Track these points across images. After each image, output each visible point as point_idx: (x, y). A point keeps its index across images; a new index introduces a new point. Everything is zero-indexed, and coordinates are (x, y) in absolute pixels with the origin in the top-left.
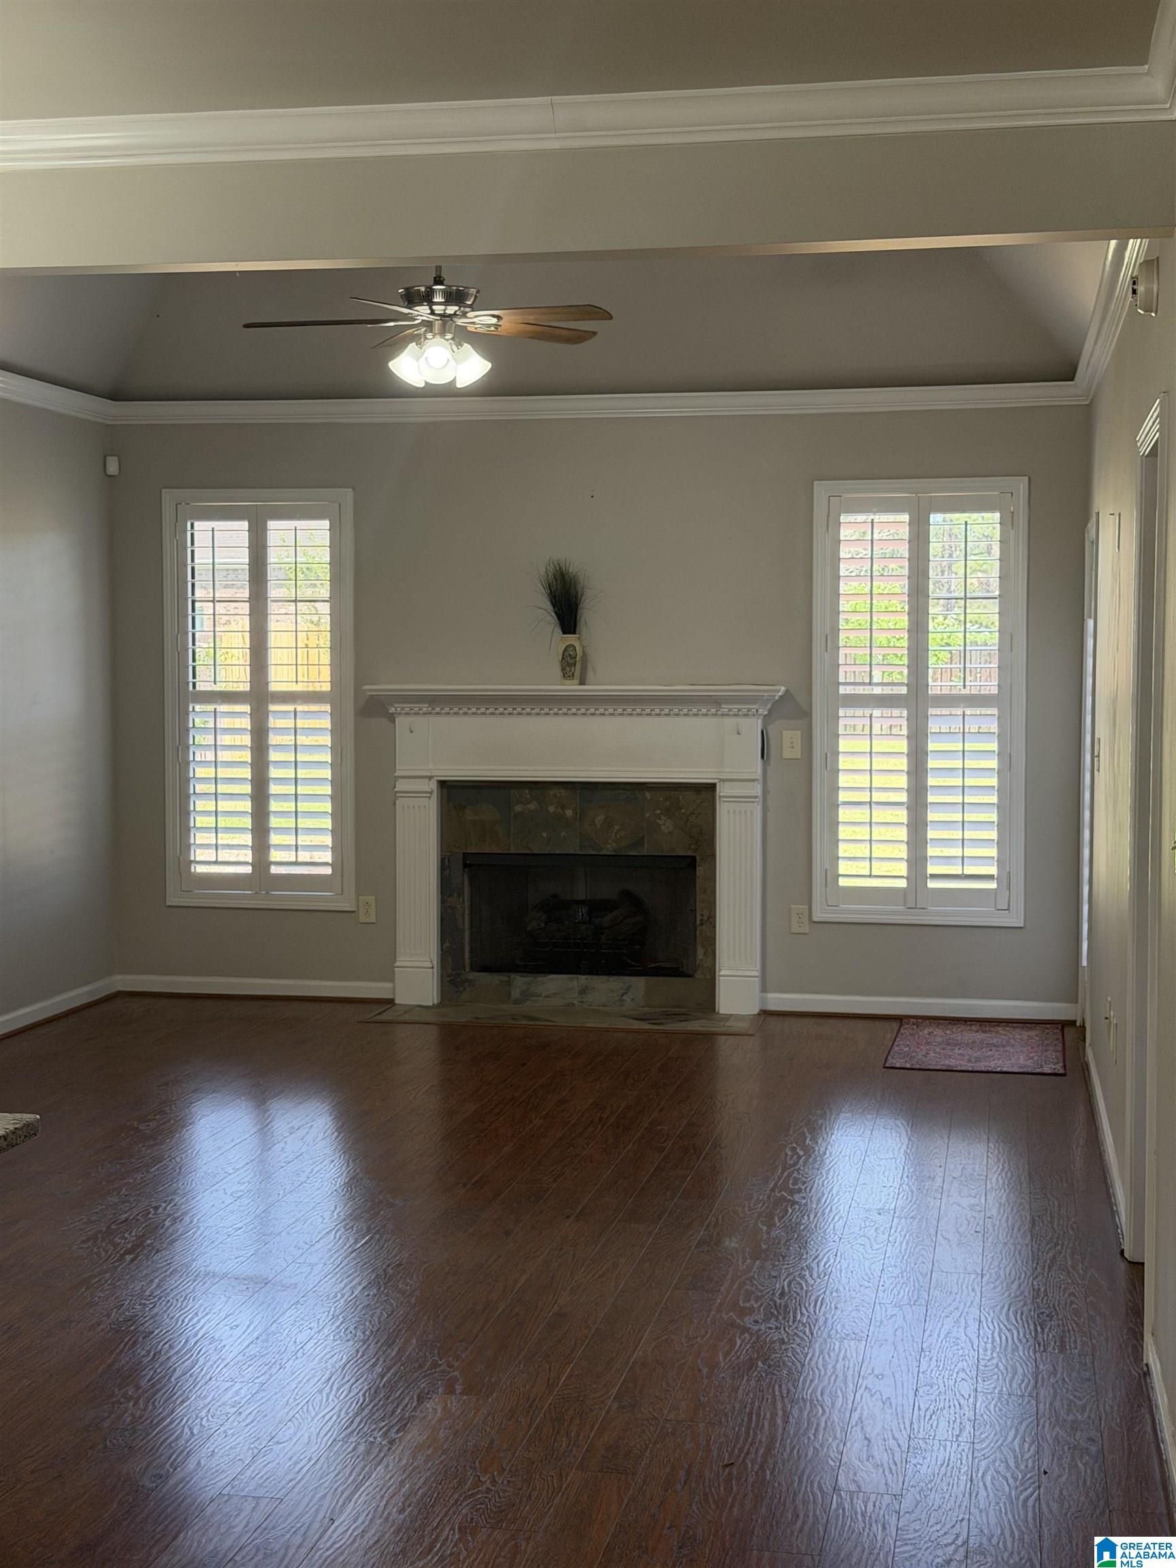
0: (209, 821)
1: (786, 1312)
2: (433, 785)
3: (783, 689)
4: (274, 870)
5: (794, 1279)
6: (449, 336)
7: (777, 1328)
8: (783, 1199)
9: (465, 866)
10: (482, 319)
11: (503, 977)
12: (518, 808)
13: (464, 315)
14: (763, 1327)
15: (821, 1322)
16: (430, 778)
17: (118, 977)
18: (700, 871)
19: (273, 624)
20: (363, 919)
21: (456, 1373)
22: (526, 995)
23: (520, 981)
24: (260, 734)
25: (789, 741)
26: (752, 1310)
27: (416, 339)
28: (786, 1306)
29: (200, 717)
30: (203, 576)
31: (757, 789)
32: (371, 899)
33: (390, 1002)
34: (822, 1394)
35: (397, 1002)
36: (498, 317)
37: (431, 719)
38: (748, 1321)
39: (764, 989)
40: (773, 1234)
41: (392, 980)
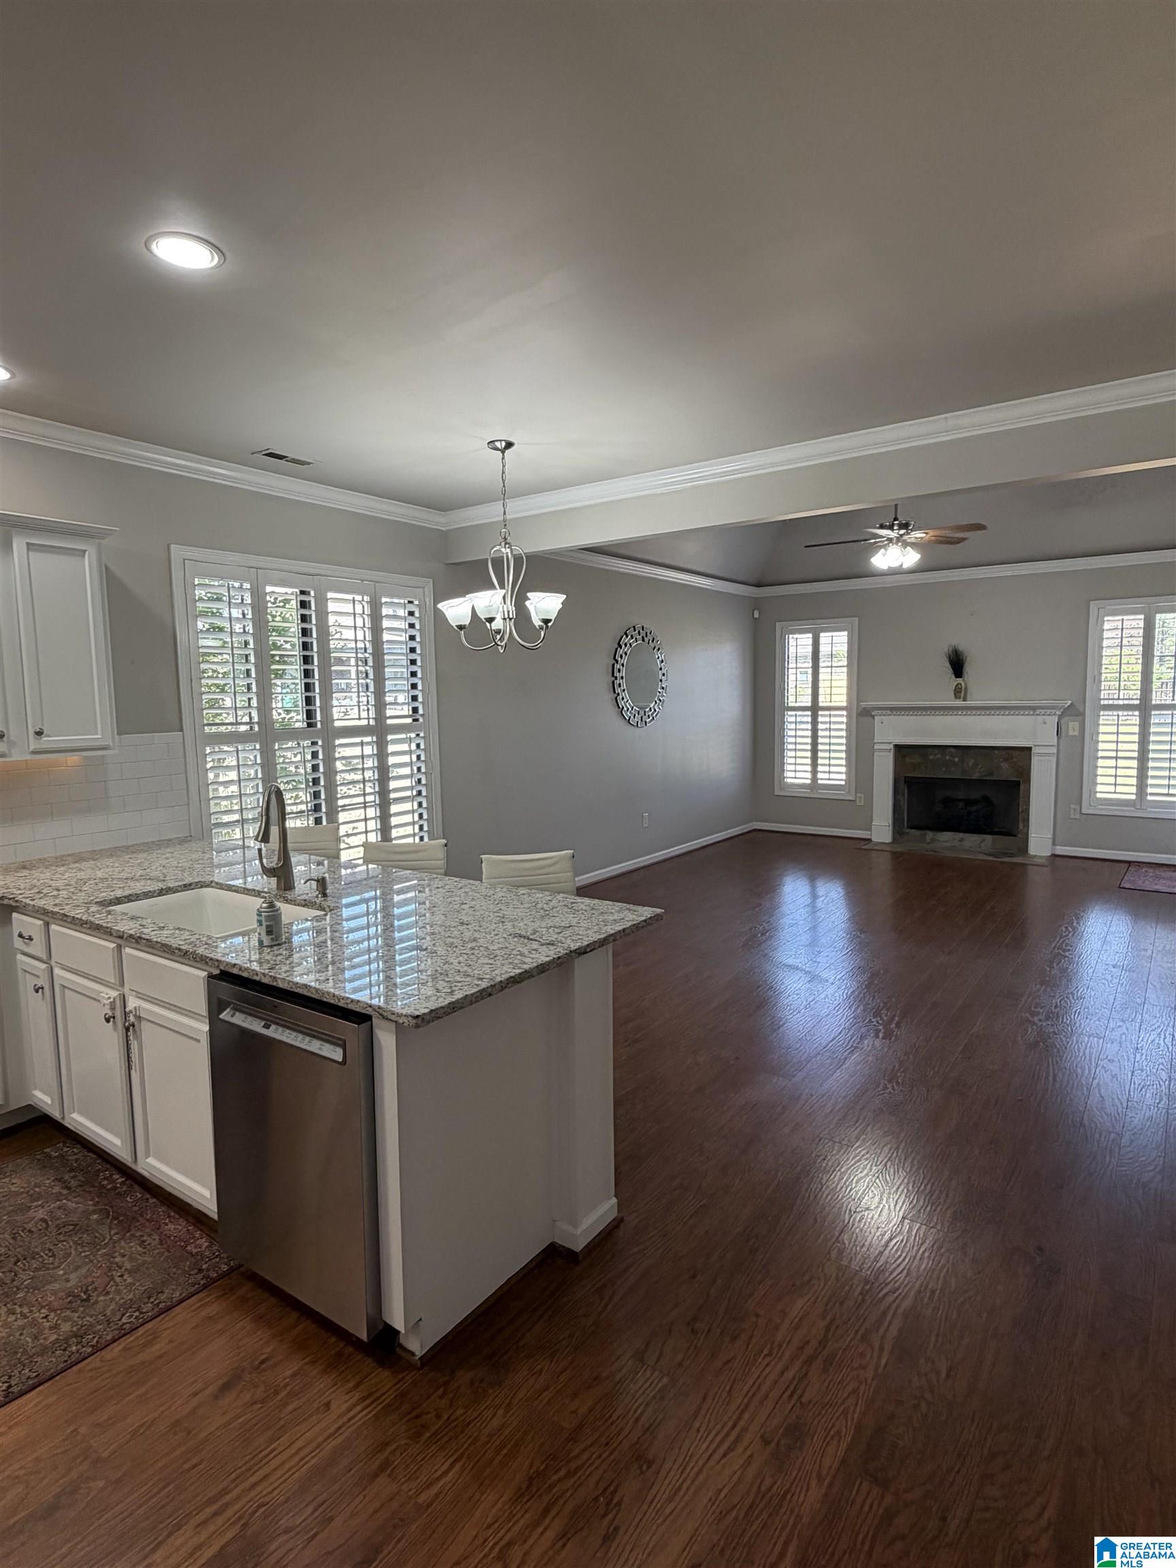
0: (792, 761)
1: (1058, 1017)
2: (891, 746)
3: (1070, 702)
4: (820, 782)
5: (1063, 999)
6: (900, 544)
7: (1052, 1025)
8: (1059, 953)
9: (905, 782)
10: (918, 534)
11: (923, 832)
12: (932, 757)
13: (909, 534)
14: (1044, 1024)
15: (1078, 1025)
16: (890, 743)
17: (755, 823)
18: (1022, 787)
19: (821, 677)
20: (858, 804)
21: (881, 1027)
22: (933, 840)
23: (930, 835)
24: (815, 723)
25: (1072, 728)
26: (1038, 1014)
27: (885, 547)
28: (1058, 1014)
29: (790, 717)
30: (792, 660)
31: (1054, 750)
32: (862, 796)
33: (870, 840)
34: (1076, 1066)
35: (873, 840)
36: (927, 533)
37: (892, 717)
38: (1036, 1019)
39: (1054, 844)
40: (1053, 972)
41: (871, 831)
